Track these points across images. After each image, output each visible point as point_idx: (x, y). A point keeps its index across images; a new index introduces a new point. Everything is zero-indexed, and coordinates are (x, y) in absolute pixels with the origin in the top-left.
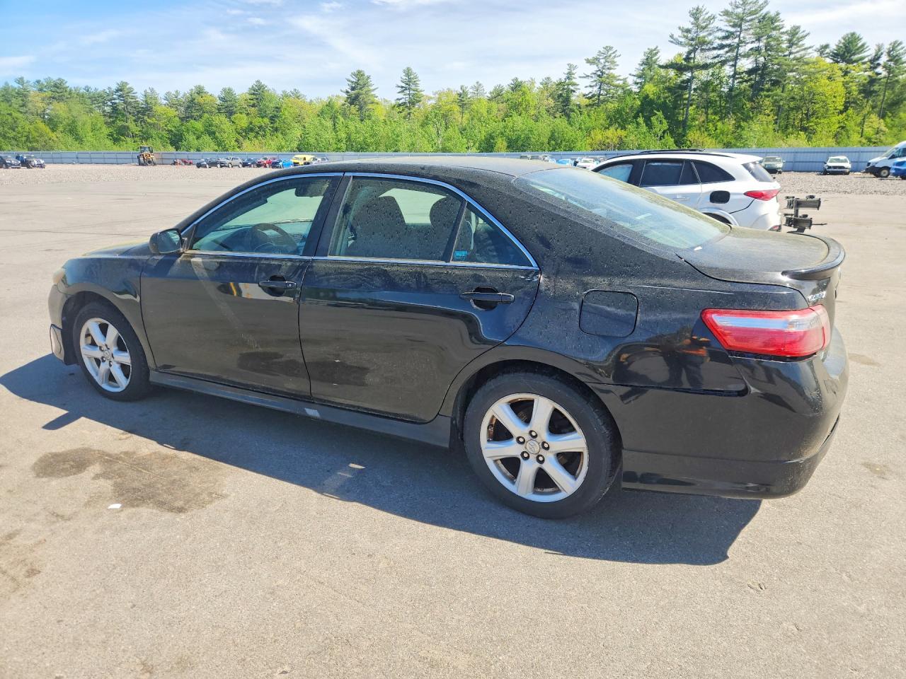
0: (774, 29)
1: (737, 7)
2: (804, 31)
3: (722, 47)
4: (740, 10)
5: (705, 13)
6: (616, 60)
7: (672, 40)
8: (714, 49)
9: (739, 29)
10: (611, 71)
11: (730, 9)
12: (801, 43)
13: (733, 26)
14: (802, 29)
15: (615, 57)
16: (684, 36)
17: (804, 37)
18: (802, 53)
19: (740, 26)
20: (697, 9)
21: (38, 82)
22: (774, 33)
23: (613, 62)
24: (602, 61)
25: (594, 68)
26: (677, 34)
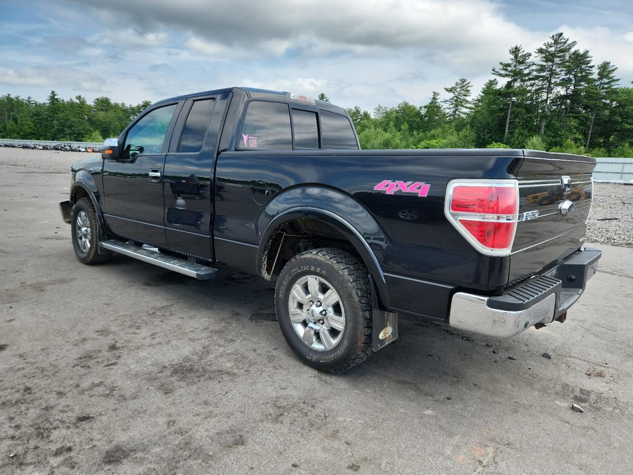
0: (583, 64)
1: (551, 47)
2: (613, 66)
3: (537, 78)
4: (553, 49)
5: (521, 51)
6: (469, 89)
7: (493, 72)
8: (530, 79)
9: (552, 64)
10: (466, 97)
11: (544, 48)
12: (611, 75)
13: (547, 61)
14: (611, 64)
15: (468, 87)
16: (504, 69)
17: (614, 70)
18: (613, 84)
19: (552, 61)
20: (516, 48)
21: (97, 99)
22: (583, 66)
23: (468, 91)
24: (458, 90)
25: (451, 95)
26: (498, 68)
